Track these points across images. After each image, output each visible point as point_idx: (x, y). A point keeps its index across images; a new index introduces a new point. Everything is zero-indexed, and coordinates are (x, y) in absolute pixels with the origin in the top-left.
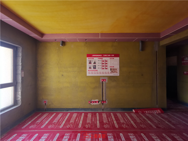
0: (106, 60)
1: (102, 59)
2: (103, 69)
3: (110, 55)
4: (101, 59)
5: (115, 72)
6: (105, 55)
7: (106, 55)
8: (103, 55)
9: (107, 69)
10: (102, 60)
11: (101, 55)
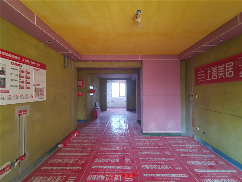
0: (28, 71)
1: (20, 67)
2: (23, 88)
3: (34, 63)
4: (19, 65)
5: (41, 94)
6: (26, 61)
7: (28, 61)
8: (22, 60)
9: (29, 88)
10: (20, 69)
11: (19, 58)
